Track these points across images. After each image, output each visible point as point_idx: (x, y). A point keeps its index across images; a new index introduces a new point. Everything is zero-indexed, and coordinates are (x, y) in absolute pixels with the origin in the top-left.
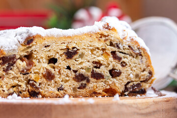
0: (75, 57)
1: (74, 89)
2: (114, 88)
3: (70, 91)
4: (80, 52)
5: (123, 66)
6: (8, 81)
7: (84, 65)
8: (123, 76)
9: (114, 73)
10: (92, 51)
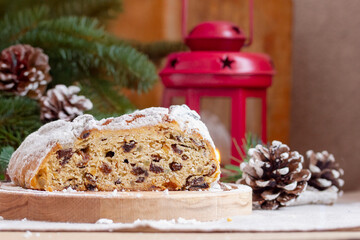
0: (133, 150)
1: (132, 183)
2: (174, 181)
3: (127, 185)
4: (138, 145)
5: (184, 159)
6: (65, 174)
7: (142, 159)
8: (184, 169)
9: (174, 167)
10: (151, 144)
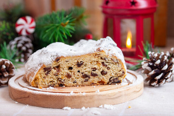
0: (82, 66)
1: (82, 82)
2: (103, 80)
3: (80, 83)
4: (84, 64)
5: (108, 69)
6: (48, 79)
7: (87, 70)
8: (108, 74)
9: (103, 73)
10: (91, 63)
